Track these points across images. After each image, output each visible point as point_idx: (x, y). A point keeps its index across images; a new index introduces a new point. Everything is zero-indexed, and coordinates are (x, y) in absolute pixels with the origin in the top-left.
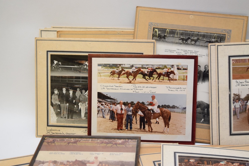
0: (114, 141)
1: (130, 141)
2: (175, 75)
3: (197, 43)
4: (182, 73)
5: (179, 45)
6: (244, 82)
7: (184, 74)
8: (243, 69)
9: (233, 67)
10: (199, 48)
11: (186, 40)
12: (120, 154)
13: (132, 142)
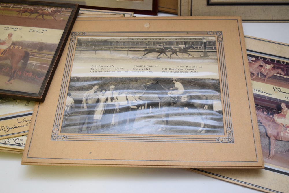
0: (41, 10)
1: (63, 11)
12: (43, 31)
13: (65, 11)
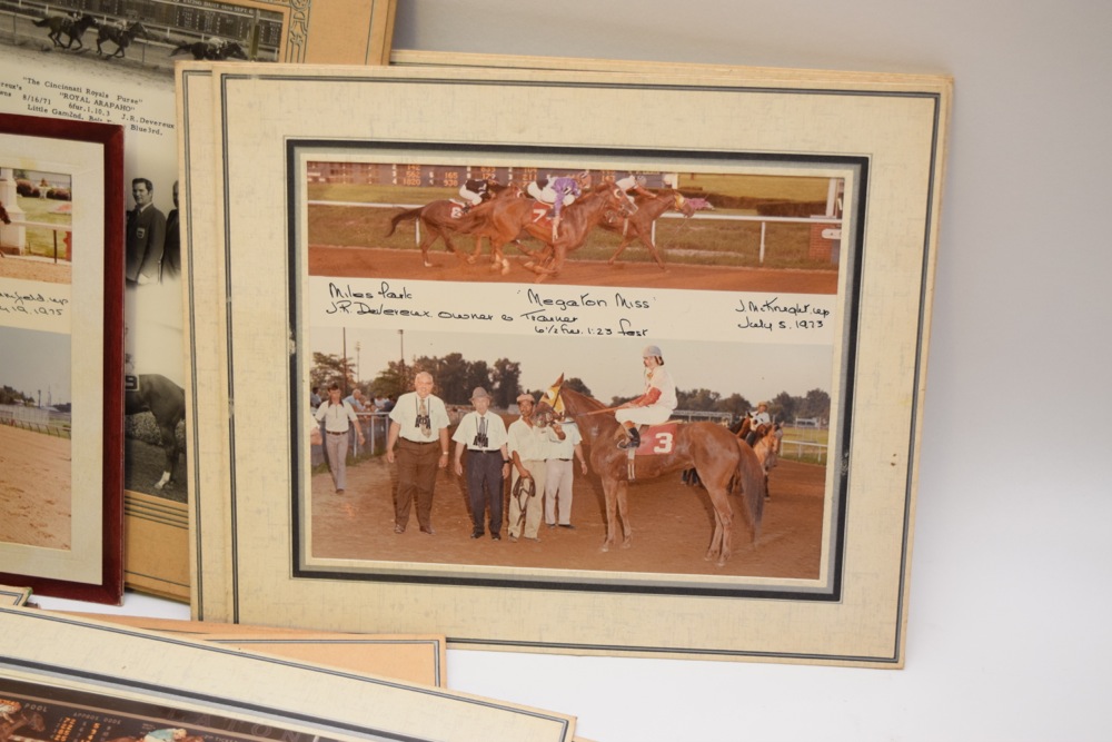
2: (8, 226)
3: (132, 53)
4: (42, 216)
5: (35, 54)
6: (375, 294)
7: (53, 221)
8: (367, 221)
9: (310, 206)
10: (140, 80)
11: (75, 31)
